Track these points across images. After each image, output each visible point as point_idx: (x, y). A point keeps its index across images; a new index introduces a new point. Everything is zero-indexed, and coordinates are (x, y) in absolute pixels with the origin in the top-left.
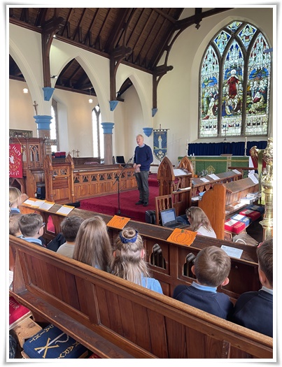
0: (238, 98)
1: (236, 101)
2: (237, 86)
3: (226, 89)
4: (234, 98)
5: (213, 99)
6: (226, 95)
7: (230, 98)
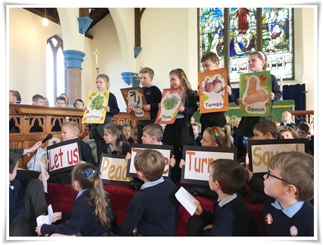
0: (251, 33)
1: (248, 37)
2: (248, 18)
3: (234, 23)
4: (244, 33)
5: (217, 36)
6: (234, 30)
7: (240, 33)
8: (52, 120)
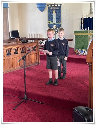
8: (7, 50)
